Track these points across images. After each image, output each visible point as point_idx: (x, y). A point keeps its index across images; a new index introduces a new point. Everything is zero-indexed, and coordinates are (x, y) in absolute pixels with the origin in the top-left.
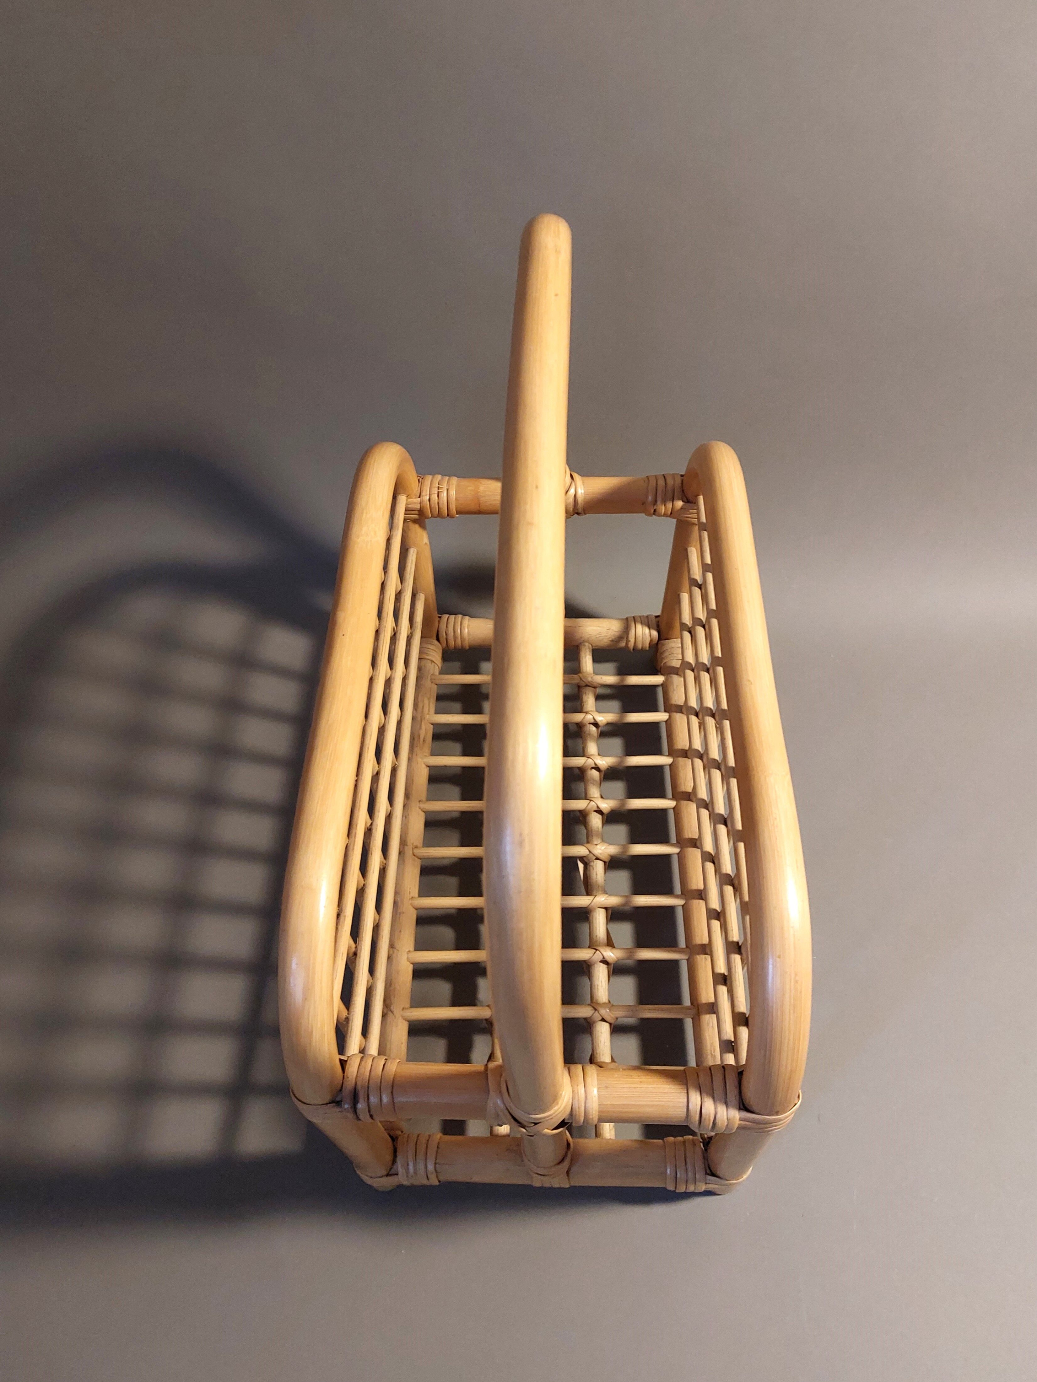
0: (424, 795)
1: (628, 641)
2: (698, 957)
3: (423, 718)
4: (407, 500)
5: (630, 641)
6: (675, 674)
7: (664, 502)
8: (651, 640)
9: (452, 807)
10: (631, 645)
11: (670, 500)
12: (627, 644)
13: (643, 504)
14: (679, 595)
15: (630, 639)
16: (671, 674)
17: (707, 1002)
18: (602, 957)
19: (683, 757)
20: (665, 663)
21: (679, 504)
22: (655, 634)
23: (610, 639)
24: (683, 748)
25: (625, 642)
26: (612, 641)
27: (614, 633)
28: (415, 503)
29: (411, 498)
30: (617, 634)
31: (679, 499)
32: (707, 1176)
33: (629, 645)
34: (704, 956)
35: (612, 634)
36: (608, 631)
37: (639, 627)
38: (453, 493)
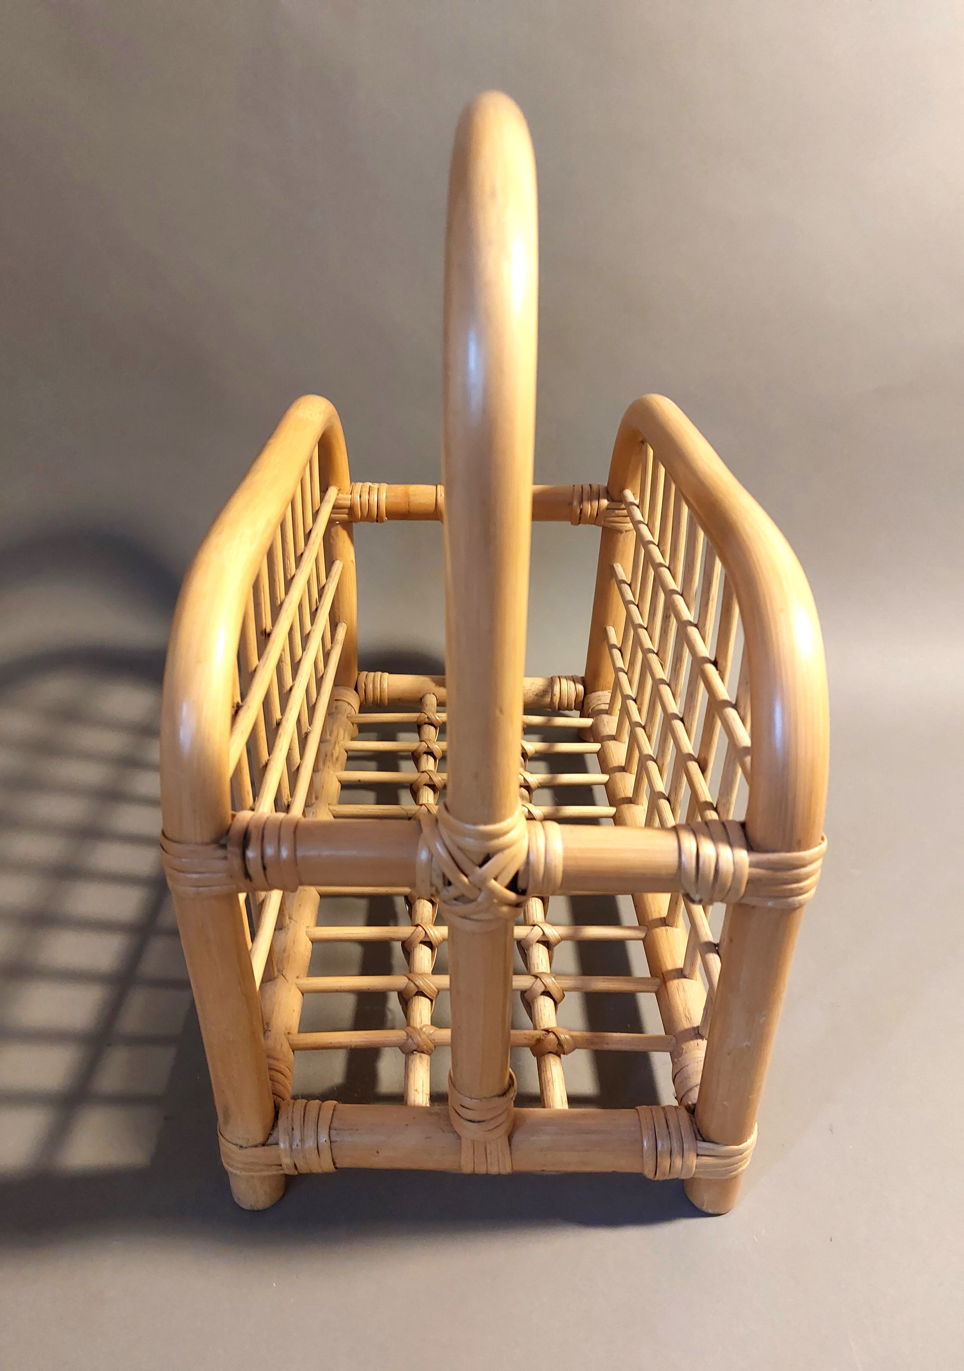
0: (335, 800)
1: (553, 695)
2: (657, 930)
3: (337, 742)
4: (338, 494)
5: (555, 695)
6: (604, 714)
7: (590, 500)
8: (577, 695)
9: (365, 809)
10: (556, 699)
11: (596, 499)
12: (552, 698)
13: (569, 505)
14: (605, 628)
15: (555, 692)
16: (600, 714)
17: (674, 968)
18: (542, 933)
19: (620, 772)
20: (593, 708)
21: (605, 502)
22: (580, 688)
23: (535, 693)
24: (620, 765)
25: (550, 696)
26: (537, 695)
27: (538, 687)
28: (344, 499)
29: (342, 493)
30: (542, 688)
31: (604, 498)
32: (698, 1142)
33: (554, 701)
34: (664, 928)
35: (536, 688)
36: (532, 684)
37: (564, 681)
38: (383, 497)
